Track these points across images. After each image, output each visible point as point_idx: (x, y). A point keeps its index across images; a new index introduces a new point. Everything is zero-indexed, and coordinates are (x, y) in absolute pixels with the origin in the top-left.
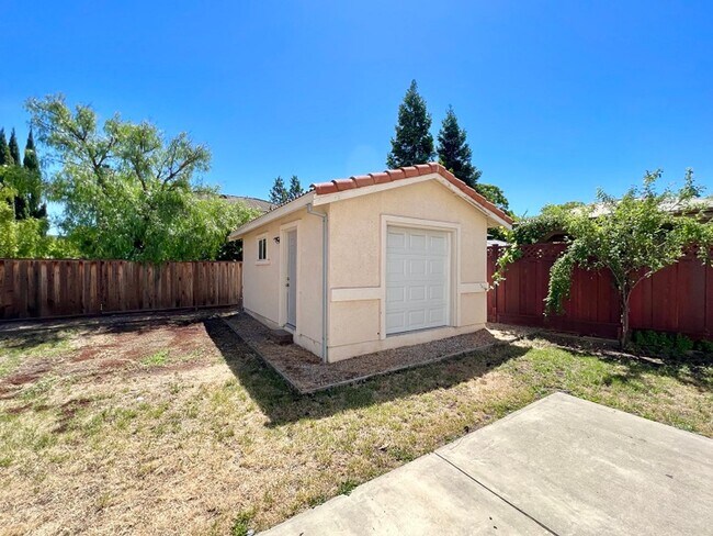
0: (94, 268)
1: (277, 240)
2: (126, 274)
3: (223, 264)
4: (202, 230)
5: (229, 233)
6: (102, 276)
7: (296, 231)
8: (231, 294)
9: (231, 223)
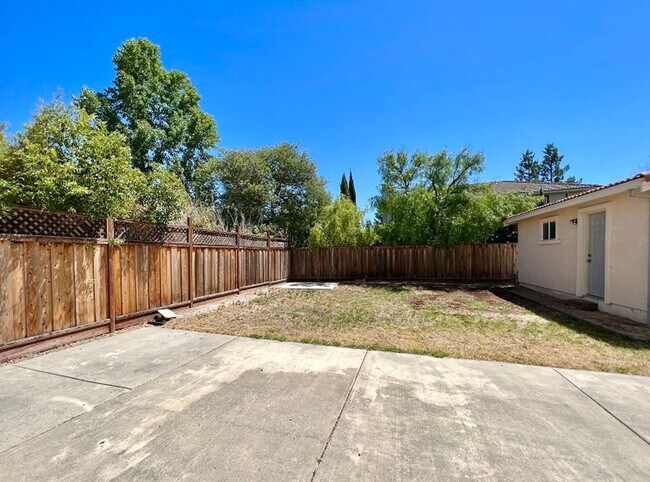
0: (411, 251)
1: (575, 221)
2: (428, 254)
3: (496, 245)
4: (482, 219)
5: (504, 219)
6: (415, 254)
7: (604, 212)
8: (503, 271)
9: (506, 211)
